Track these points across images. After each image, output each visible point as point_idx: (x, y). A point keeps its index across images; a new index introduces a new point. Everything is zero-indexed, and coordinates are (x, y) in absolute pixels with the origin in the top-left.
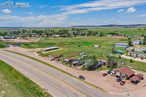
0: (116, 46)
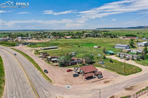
0: (116, 47)
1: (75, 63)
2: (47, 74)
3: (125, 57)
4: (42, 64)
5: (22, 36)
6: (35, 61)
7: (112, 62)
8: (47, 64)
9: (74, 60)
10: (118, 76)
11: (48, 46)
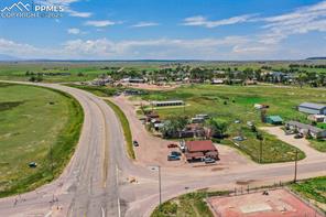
0: (300, 109)
1: (191, 135)
2: (134, 148)
3: (296, 132)
4: (138, 132)
5: (133, 75)
6: (132, 125)
7: (261, 139)
8: (146, 131)
9: (190, 129)
10: (246, 163)
11: (168, 99)
